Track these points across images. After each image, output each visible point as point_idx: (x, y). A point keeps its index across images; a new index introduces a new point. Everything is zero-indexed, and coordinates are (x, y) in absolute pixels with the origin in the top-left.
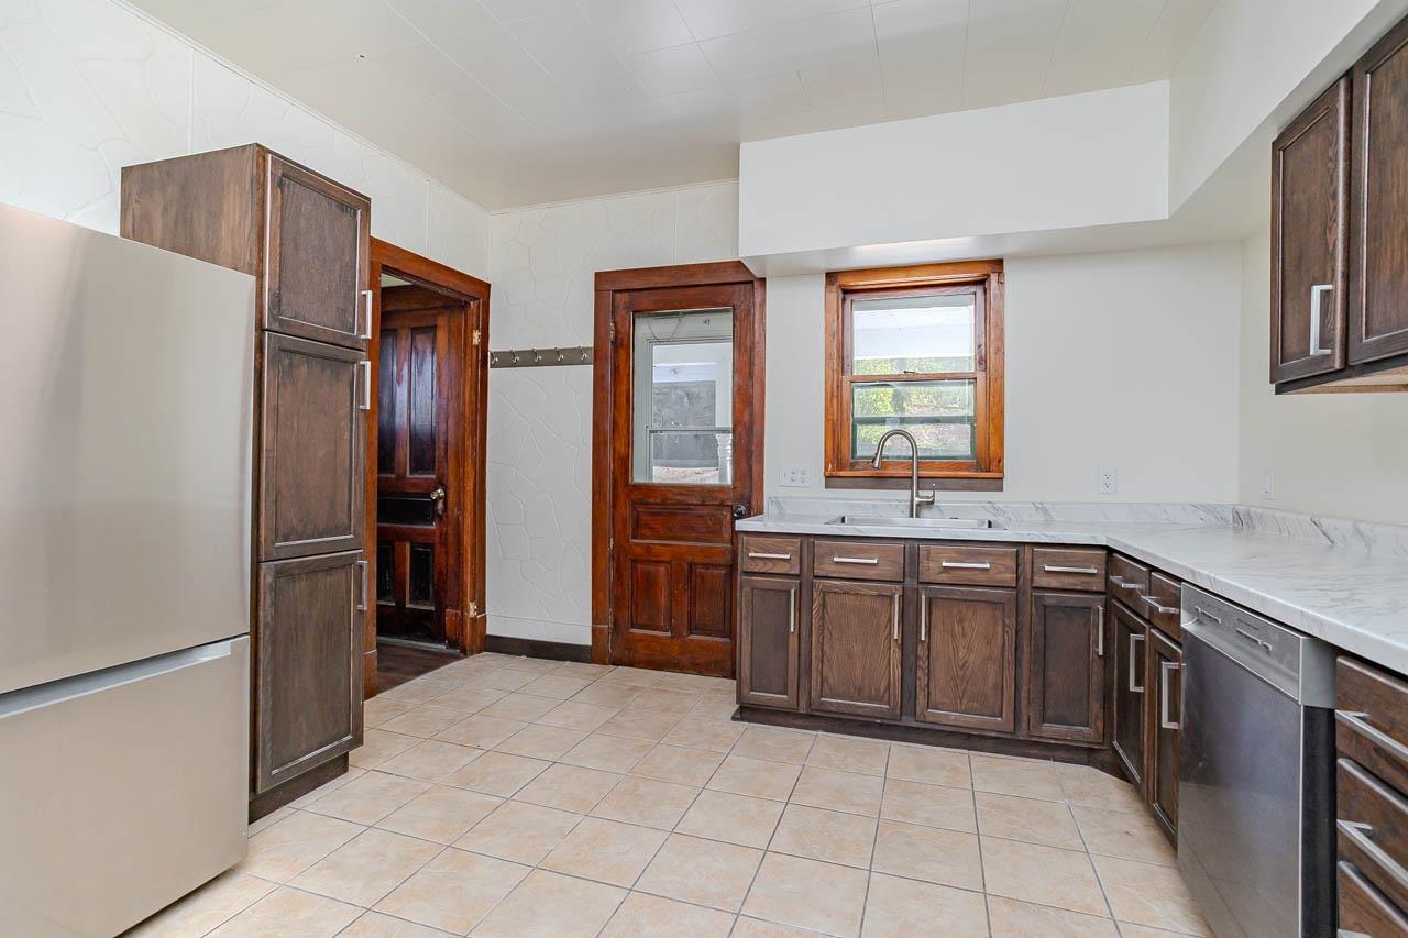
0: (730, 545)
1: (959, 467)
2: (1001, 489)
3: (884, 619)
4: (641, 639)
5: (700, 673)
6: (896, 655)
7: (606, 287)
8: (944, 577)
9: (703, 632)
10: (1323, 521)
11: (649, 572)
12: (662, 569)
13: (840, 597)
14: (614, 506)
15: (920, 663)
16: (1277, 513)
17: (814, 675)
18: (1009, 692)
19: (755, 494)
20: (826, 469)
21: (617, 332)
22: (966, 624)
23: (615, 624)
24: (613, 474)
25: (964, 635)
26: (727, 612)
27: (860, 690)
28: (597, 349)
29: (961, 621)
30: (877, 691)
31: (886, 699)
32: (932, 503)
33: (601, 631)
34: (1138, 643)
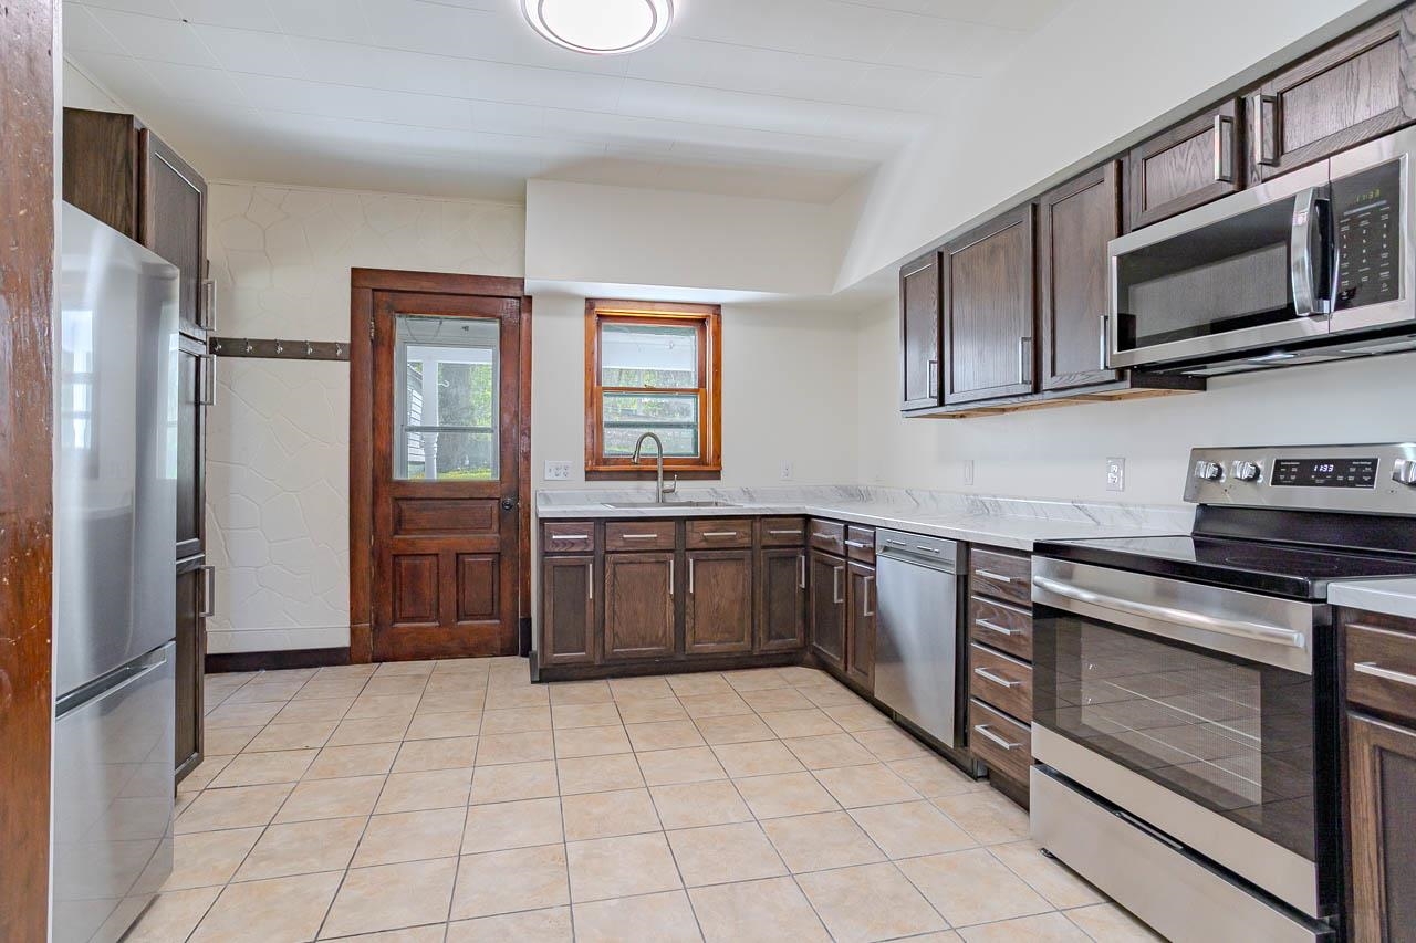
0: (497, 535)
1: (685, 462)
2: (719, 478)
3: (661, 580)
4: (408, 632)
5: (471, 656)
6: (670, 607)
7: (367, 284)
8: (703, 545)
9: (474, 616)
10: (913, 492)
11: (416, 566)
12: (427, 562)
13: (625, 566)
14: (374, 504)
15: (688, 611)
16: (887, 490)
17: (607, 631)
18: (748, 622)
19: (522, 488)
20: (586, 465)
21: (377, 330)
22: (719, 578)
23: (376, 622)
24: (373, 470)
25: (718, 585)
26: (496, 597)
27: (643, 638)
28: (352, 345)
29: (715, 576)
30: (657, 637)
31: (663, 642)
32: (673, 491)
33: (362, 630)
34: (839, 571)
